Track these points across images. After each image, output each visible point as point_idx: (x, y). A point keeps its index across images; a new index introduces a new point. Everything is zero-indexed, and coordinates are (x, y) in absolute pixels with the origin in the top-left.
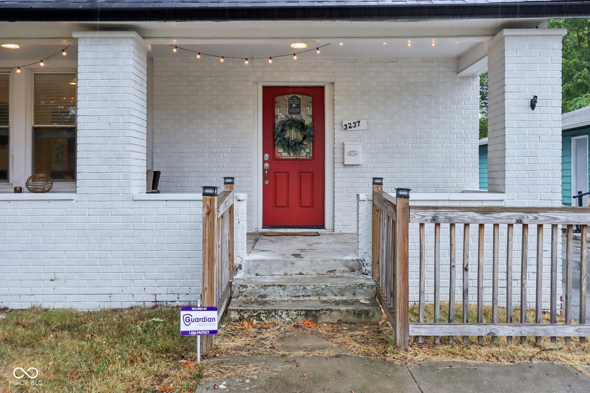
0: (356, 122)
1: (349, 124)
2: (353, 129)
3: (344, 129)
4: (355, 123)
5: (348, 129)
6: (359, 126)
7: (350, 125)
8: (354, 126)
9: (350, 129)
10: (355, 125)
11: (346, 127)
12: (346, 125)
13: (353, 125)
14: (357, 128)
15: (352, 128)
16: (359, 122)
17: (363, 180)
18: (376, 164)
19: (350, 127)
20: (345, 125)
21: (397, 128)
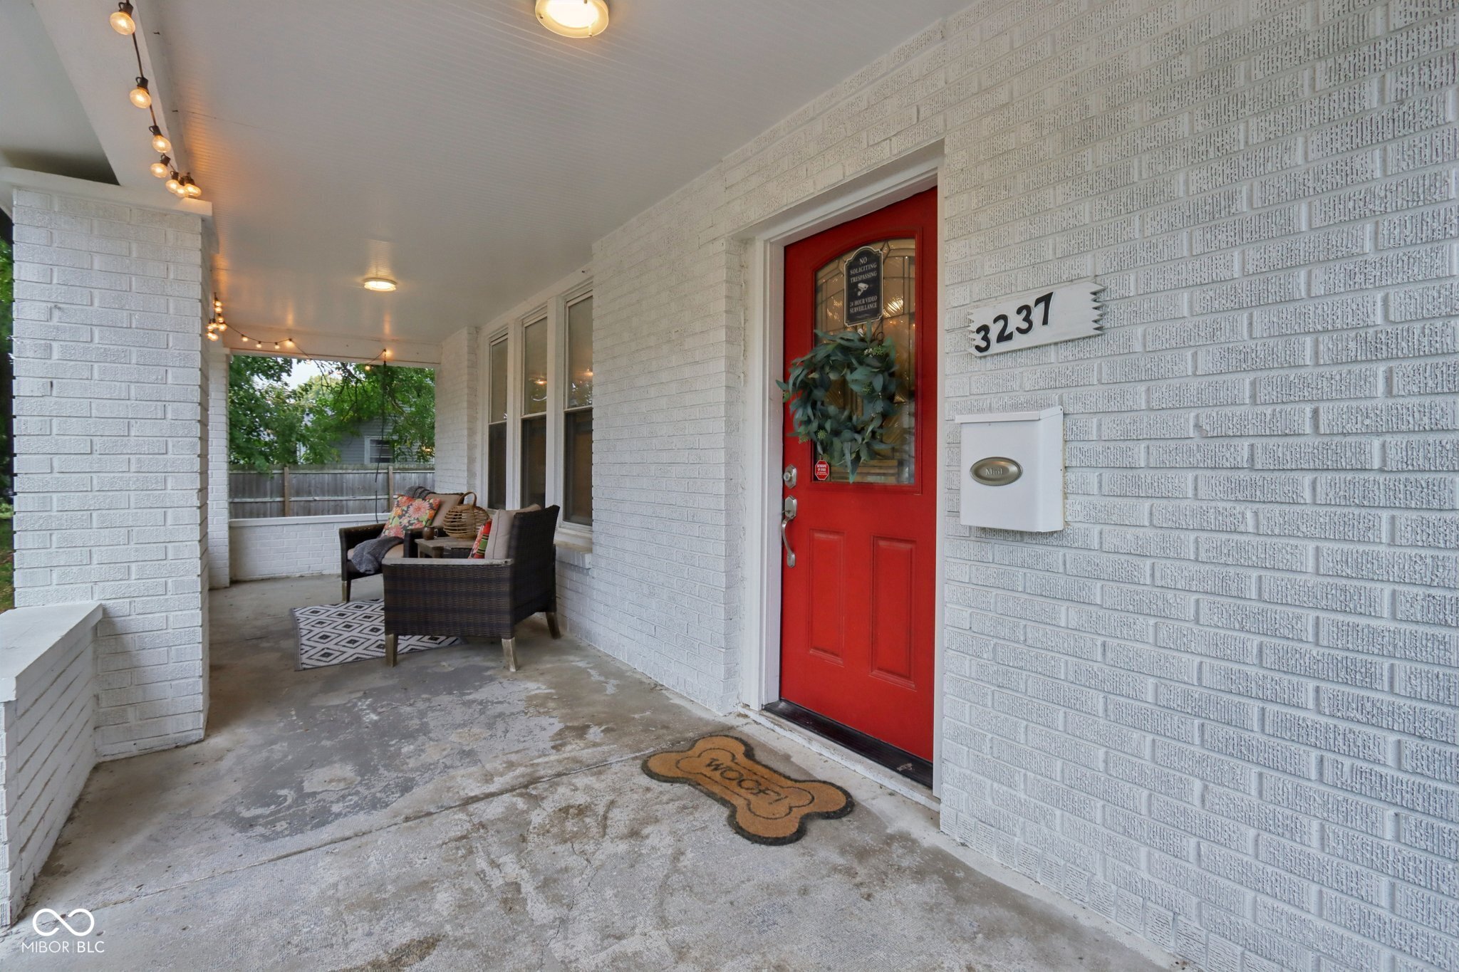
0: (1031, 303)
1: (996, 320)
2: (1019, 341)
3: (978, 348)
4: (1025, 310)
5: (996, 348)
6: (1045, 322)
7: (1001, 323)
8: (1024, 326)
9: (1005, 346)
10: (1027, 319)
11: (985, 338)
12: (984, 329)
13: (1016, 321)
14: (1040, 334)
15: (1010, 337)
16: (1046, 299)
17: (1072, 613)
18: (1151, 532)
19: (1003, 337)
20: (978, 331)
21: (1318, 289)
